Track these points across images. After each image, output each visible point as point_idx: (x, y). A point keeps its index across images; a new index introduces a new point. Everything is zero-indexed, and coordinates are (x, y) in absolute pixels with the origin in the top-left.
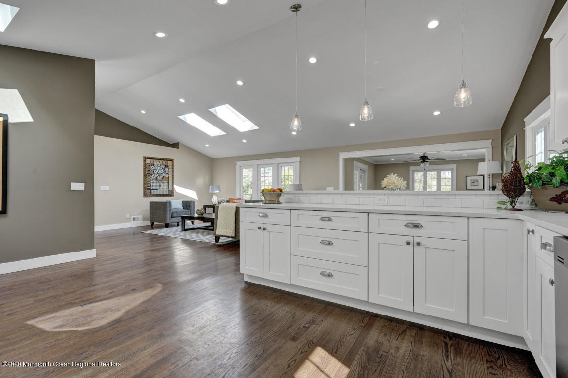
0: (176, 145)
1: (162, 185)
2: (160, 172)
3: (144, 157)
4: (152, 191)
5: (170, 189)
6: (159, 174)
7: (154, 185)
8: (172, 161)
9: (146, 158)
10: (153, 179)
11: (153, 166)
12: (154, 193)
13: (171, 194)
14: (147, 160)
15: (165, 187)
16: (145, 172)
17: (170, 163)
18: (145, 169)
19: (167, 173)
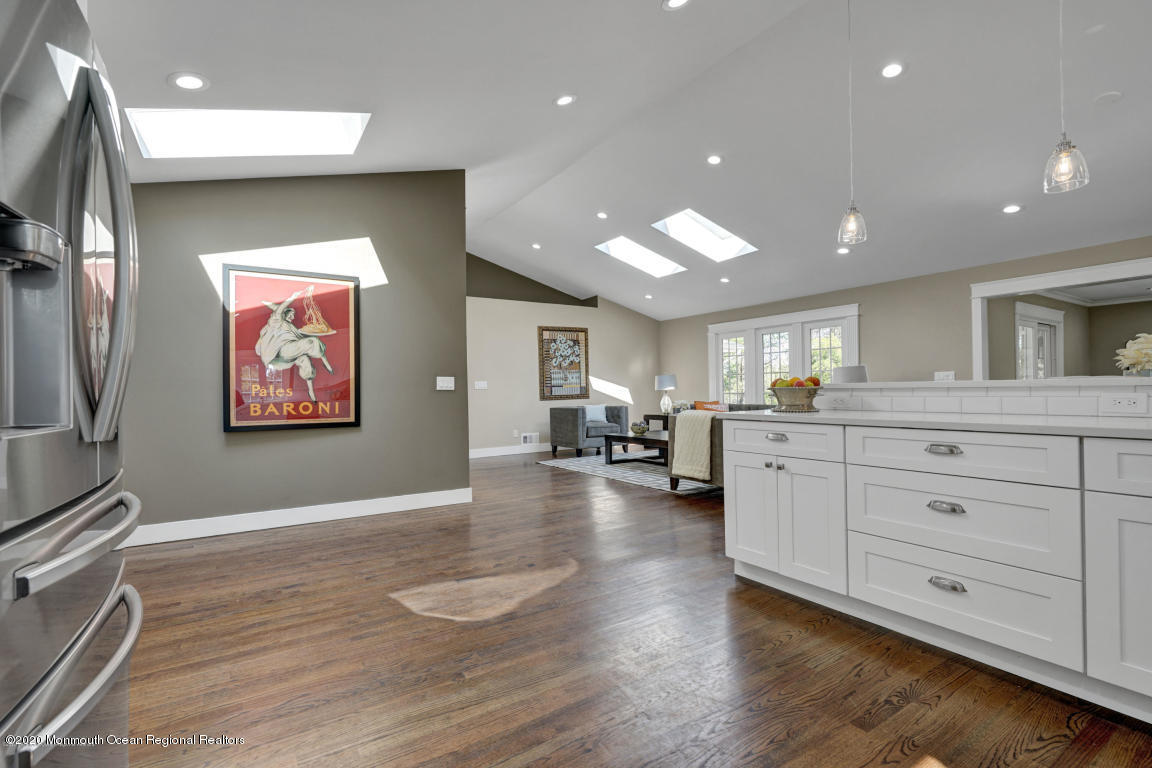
0: (592, 302)
1: (570, 376)
2: (565, 353)
3: (540, 328)
4: (553, 389)
5: (583, 385)
6: (565, 358)
7: (557, 377)
8: (585, 331)
9: (542, 329)
10: (555, 367)
11: (553, 344)
12: (556, 392)
13: (584, 393)
14: (544, 332)
15: (574, 380)
16: (541, 355)
17: (582, 336)
18: (541, 349)
19: (578, 356)
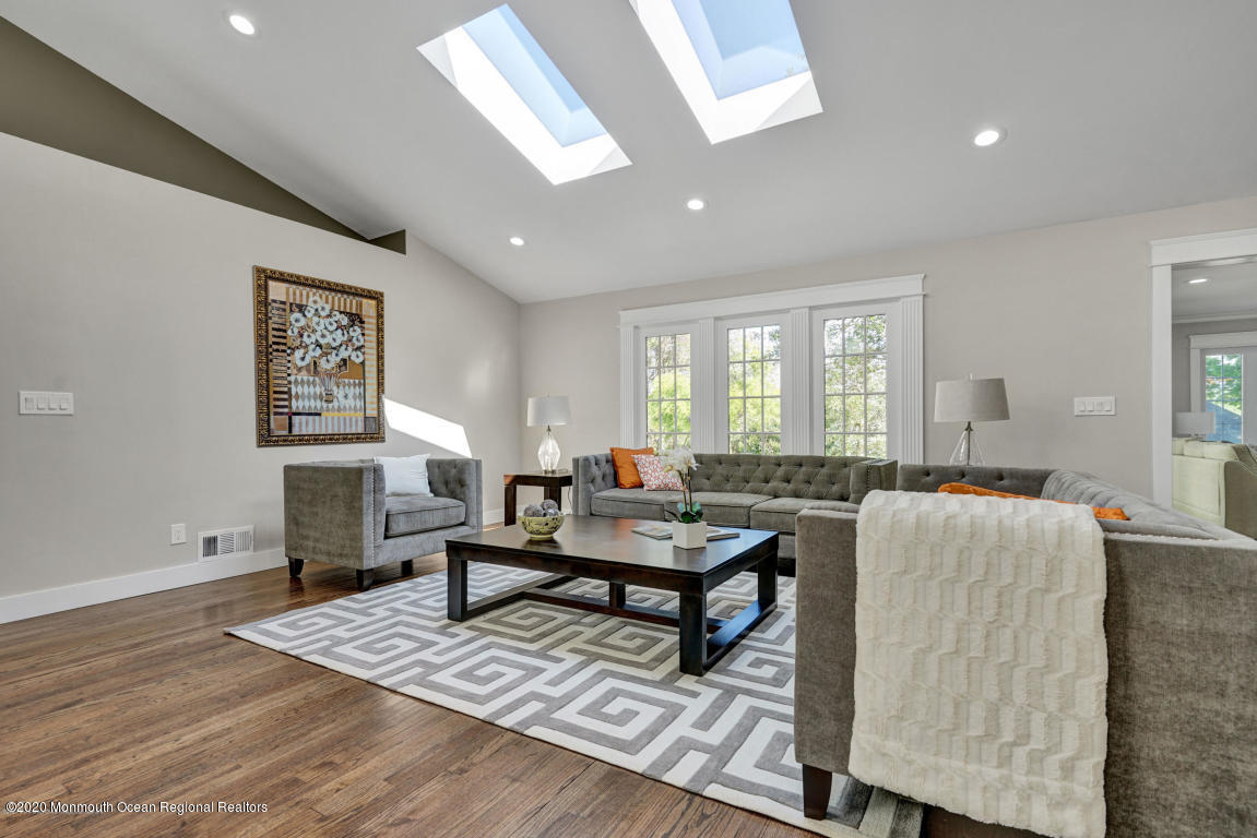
0: (392, 241)
1: (339, 393)
2: (329, 339)
4: (296, 419)
6: (327, 351)
7: (305, 394)
8: (377, 297)
9: (264, 277)
10: (300, 370)
11: (297, 315)
12: (302, 426)
13: (374, 431)
14: (271, 284)
15: (350, 402)
16: (261, 336)
17: (369, 307)
18: (262, 321)
19: (359, 349)
